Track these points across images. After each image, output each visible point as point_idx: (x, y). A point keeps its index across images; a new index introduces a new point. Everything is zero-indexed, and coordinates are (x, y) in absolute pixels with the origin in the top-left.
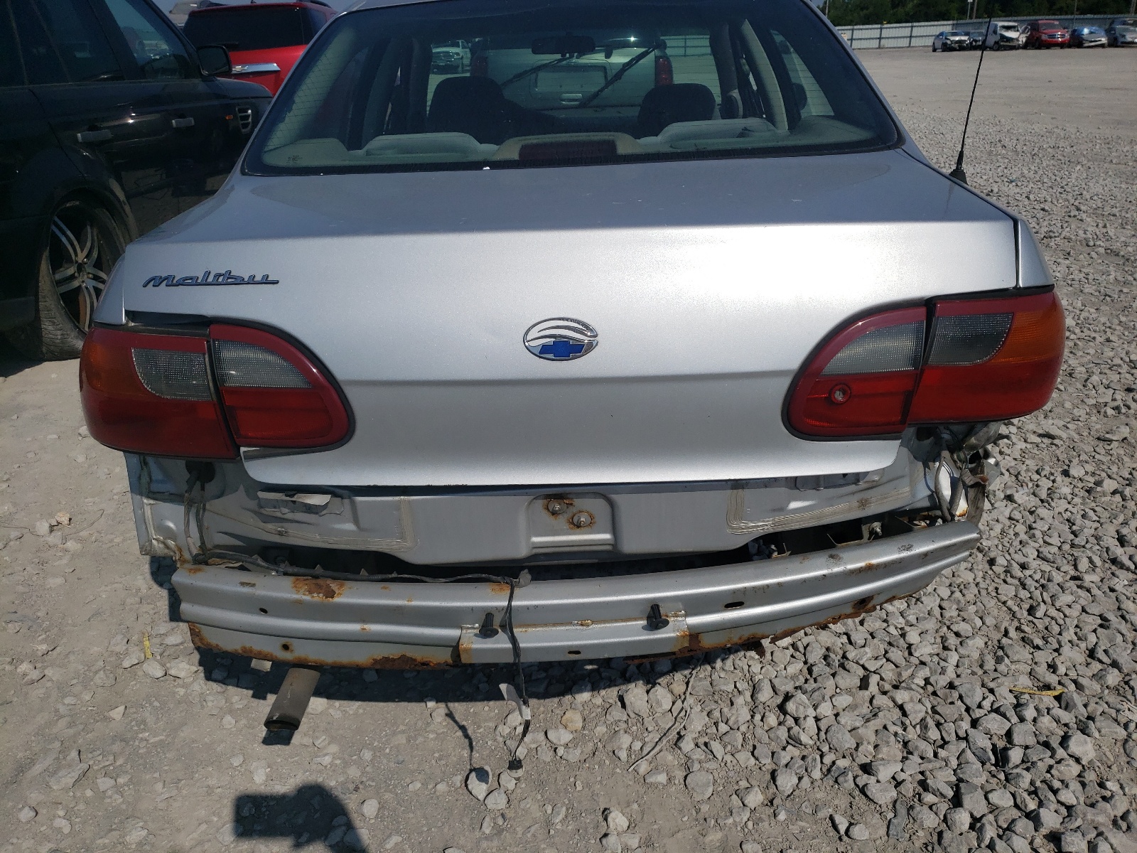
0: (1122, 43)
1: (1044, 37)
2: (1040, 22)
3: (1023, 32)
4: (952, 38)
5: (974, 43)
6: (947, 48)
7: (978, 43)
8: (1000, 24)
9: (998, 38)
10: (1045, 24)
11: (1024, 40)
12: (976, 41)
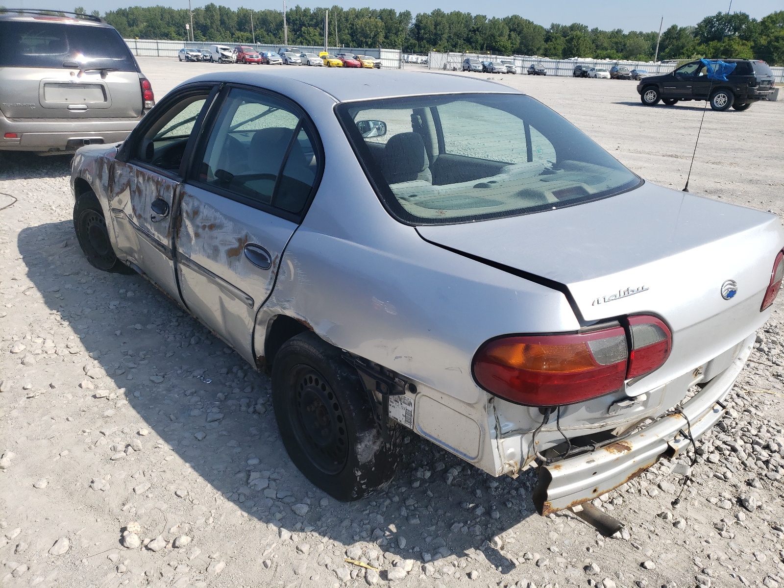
0: (290, 62)
1: (247, 57)
2: (242, 47)
3: (234, 53)
4: (191, 53)
5: (205, 58)
6: (189, 59)
7: (207, 58)
8: (219, 47)
9: (220, 56)
10: (247, 49)
11: (236, 58)
12: (206, 56)
